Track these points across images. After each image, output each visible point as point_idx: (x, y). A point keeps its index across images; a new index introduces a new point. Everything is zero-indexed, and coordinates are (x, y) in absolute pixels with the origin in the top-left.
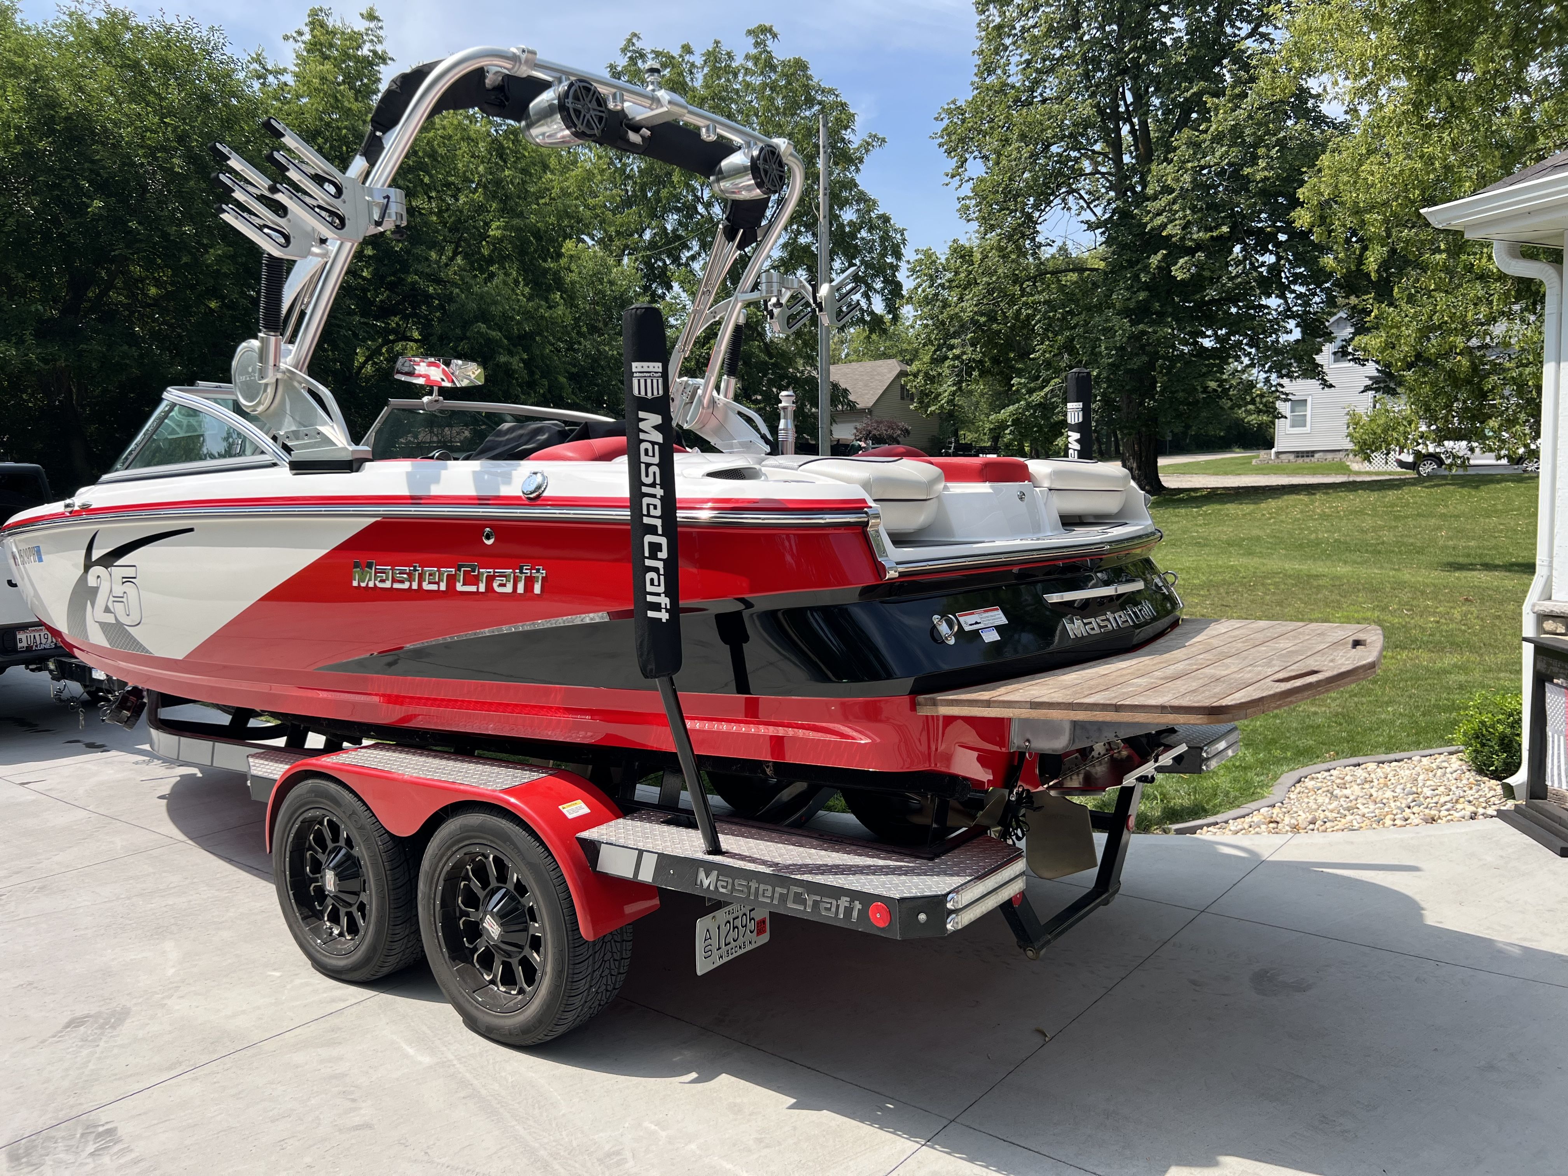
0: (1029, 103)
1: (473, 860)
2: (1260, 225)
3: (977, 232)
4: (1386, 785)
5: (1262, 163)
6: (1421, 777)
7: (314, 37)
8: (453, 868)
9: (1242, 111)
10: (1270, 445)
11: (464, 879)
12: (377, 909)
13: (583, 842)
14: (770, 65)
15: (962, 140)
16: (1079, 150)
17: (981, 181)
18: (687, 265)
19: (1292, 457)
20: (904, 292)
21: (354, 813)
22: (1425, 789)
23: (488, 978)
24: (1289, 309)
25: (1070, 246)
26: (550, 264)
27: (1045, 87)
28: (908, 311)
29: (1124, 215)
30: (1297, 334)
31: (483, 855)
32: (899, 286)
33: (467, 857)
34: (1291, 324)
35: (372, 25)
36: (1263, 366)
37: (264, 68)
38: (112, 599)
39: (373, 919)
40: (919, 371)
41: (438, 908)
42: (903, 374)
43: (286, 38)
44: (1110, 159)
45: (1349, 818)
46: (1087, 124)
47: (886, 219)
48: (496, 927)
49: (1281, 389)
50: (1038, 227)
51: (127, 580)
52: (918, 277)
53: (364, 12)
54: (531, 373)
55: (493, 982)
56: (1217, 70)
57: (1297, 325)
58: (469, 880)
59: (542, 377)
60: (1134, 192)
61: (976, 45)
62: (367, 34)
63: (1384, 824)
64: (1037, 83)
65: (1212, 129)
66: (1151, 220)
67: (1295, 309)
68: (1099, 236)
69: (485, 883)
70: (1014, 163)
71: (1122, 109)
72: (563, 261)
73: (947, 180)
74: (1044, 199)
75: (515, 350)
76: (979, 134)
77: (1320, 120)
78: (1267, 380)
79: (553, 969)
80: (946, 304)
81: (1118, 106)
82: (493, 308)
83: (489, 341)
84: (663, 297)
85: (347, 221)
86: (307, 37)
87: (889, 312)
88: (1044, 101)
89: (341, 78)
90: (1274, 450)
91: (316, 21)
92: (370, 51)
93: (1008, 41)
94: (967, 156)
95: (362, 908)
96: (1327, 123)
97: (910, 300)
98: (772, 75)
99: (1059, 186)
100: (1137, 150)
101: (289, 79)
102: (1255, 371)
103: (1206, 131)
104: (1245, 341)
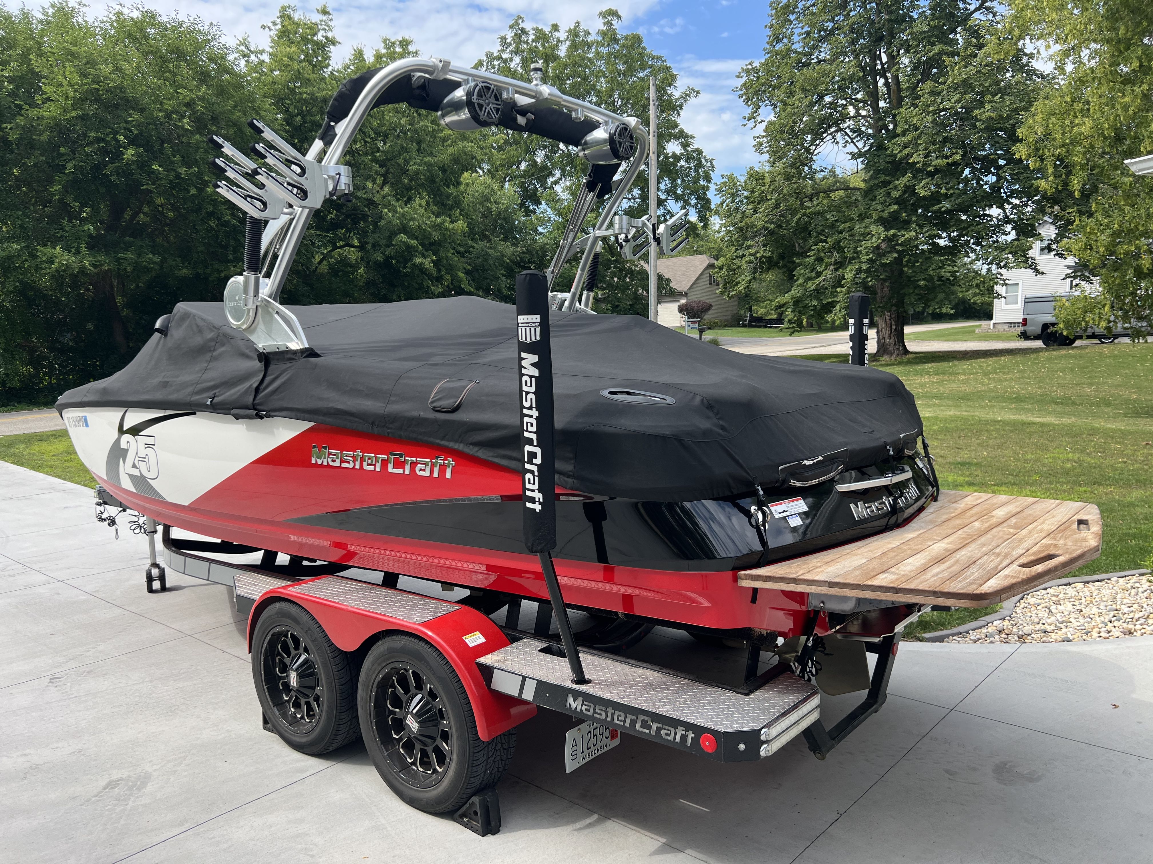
0: (807, 65)
1: (398, 673)
2: (984, 153)
3: (768, 161)
4: (1092, 602)
5: (987, 106)
6: (1119, 596)
7: (283, 26)
8: (383, 678)
9: (973, 68)
10: (991, 318)
11: (391, 687)
12: (328, 701)
13: (480, 666)
14: (614, 40)
15: (756, 93)
16: (846, 99)
17: (771, 124)
18: (551, 188)
19: (1006, 327)
20: (713, 207)
21: (309, 629)
22: (1123, 607)
23: (410, 761)
24: (1006, 217)
25: (838, 171)
26: (451, 190)
27: (820, 52)
28: (716, 222)
29: (880, 147)
30: (1013, 235)
31: (405, 669)
32: (708, 201)
33: (393, 671)
34: (1008, 228)
35: (325, 18)
36: (987, 259)
37: (248, 49)
38: (137, 459)
39: (325, 708)
40: (723, 265)
41: (372, 709)
42: (711, 266)
43: (263, 27)
44: (868, 105)
45: (1064, 630)
46: (851, 79)
47: (699, 152)
48: (415, 724)
49: (999, 276)
50: (814, 158)
51: (149, 446)
52: (723, 195)
53: (319, 8)
54: (439, 271)
55: (414, 763)
56: (951, 36)
57: (1013, 229)
58: (395, 687)
59: (446, 273)
60: (887, 130)
61: (768, 21)
62: (321, 25)
63: (1091, 636)
64: (814, 48)
65: (949, 82)
66: (901, 151)
67: (1012, 216)
68: (860, 164)
69: (407, 690)
70: (796, 110)
71: (879, 67)
72: (462, 188)
73: (746, 122)
74: (818, 136)
75: (427, 254)
76: (769, 87)
77: (1032, 72)
78: (989, 270)
79: (458, 756)
80: (744, 216)
81: (877, 65)
82: (411, 223)
83: (409, 247)
84: (534, 212)
85: (309, 194)
86: (279, 27)
87: (701, 221)
88: (820, 61)
89: (302, 57)
90: (992, 322)
91: (285, 16)
92: (323, 36)
93: (792, 17)
94: (760, 104)
95: (317, 699)
96: (1037, 75)
97: (717, 213)
98: (615, 46)
99: (830, 127)
100: (889, 97)
101: (266, 58)
102: (979, 263)
103: (944, 83)
104: (972, 241)
